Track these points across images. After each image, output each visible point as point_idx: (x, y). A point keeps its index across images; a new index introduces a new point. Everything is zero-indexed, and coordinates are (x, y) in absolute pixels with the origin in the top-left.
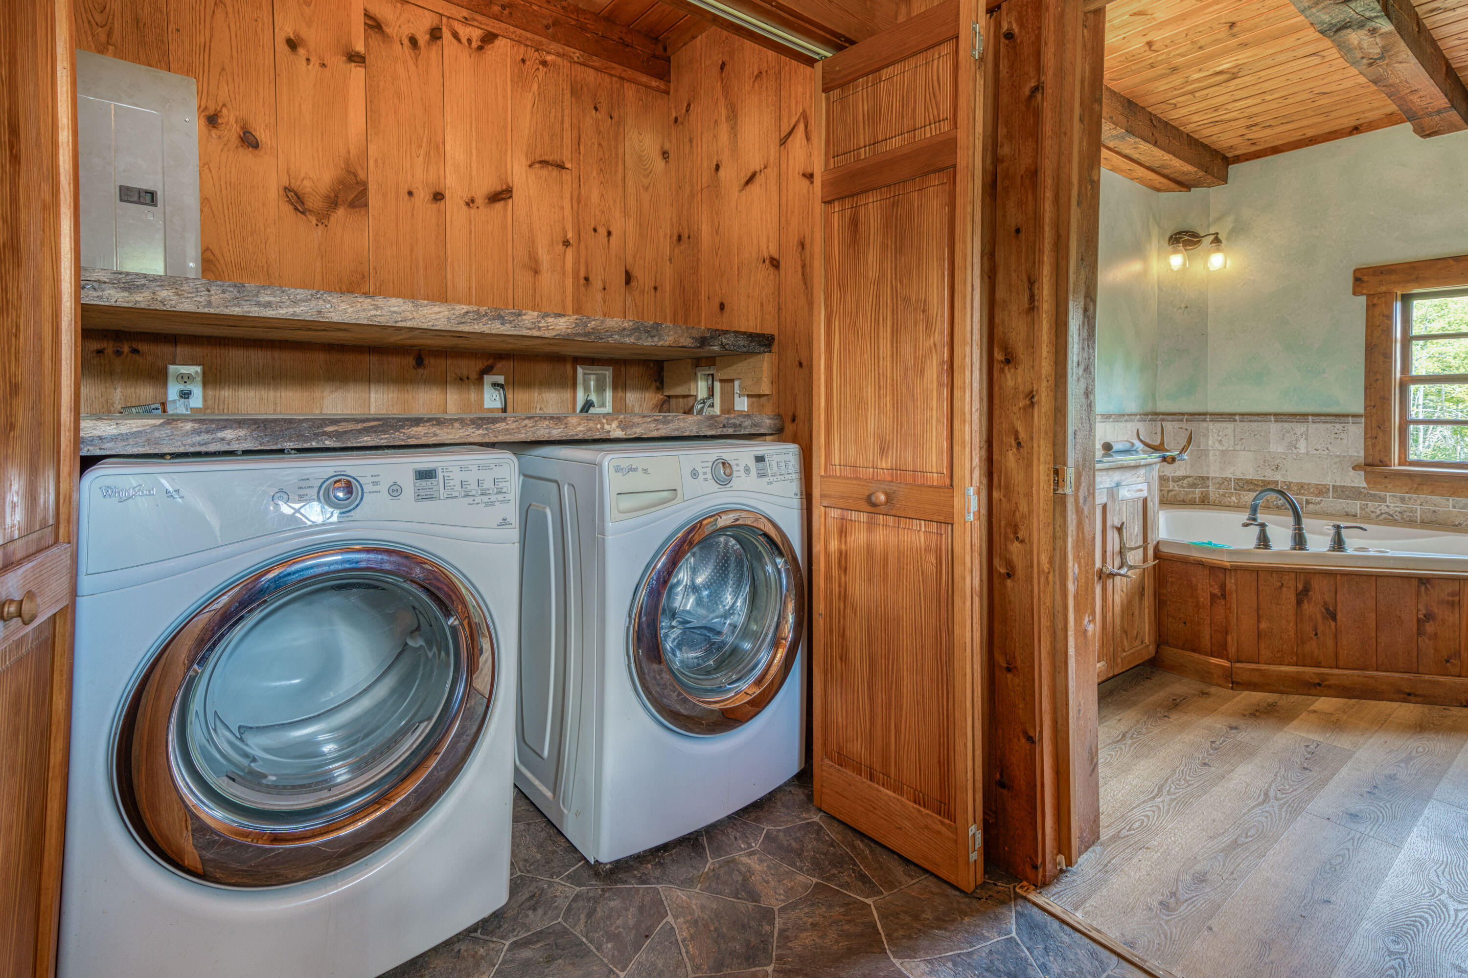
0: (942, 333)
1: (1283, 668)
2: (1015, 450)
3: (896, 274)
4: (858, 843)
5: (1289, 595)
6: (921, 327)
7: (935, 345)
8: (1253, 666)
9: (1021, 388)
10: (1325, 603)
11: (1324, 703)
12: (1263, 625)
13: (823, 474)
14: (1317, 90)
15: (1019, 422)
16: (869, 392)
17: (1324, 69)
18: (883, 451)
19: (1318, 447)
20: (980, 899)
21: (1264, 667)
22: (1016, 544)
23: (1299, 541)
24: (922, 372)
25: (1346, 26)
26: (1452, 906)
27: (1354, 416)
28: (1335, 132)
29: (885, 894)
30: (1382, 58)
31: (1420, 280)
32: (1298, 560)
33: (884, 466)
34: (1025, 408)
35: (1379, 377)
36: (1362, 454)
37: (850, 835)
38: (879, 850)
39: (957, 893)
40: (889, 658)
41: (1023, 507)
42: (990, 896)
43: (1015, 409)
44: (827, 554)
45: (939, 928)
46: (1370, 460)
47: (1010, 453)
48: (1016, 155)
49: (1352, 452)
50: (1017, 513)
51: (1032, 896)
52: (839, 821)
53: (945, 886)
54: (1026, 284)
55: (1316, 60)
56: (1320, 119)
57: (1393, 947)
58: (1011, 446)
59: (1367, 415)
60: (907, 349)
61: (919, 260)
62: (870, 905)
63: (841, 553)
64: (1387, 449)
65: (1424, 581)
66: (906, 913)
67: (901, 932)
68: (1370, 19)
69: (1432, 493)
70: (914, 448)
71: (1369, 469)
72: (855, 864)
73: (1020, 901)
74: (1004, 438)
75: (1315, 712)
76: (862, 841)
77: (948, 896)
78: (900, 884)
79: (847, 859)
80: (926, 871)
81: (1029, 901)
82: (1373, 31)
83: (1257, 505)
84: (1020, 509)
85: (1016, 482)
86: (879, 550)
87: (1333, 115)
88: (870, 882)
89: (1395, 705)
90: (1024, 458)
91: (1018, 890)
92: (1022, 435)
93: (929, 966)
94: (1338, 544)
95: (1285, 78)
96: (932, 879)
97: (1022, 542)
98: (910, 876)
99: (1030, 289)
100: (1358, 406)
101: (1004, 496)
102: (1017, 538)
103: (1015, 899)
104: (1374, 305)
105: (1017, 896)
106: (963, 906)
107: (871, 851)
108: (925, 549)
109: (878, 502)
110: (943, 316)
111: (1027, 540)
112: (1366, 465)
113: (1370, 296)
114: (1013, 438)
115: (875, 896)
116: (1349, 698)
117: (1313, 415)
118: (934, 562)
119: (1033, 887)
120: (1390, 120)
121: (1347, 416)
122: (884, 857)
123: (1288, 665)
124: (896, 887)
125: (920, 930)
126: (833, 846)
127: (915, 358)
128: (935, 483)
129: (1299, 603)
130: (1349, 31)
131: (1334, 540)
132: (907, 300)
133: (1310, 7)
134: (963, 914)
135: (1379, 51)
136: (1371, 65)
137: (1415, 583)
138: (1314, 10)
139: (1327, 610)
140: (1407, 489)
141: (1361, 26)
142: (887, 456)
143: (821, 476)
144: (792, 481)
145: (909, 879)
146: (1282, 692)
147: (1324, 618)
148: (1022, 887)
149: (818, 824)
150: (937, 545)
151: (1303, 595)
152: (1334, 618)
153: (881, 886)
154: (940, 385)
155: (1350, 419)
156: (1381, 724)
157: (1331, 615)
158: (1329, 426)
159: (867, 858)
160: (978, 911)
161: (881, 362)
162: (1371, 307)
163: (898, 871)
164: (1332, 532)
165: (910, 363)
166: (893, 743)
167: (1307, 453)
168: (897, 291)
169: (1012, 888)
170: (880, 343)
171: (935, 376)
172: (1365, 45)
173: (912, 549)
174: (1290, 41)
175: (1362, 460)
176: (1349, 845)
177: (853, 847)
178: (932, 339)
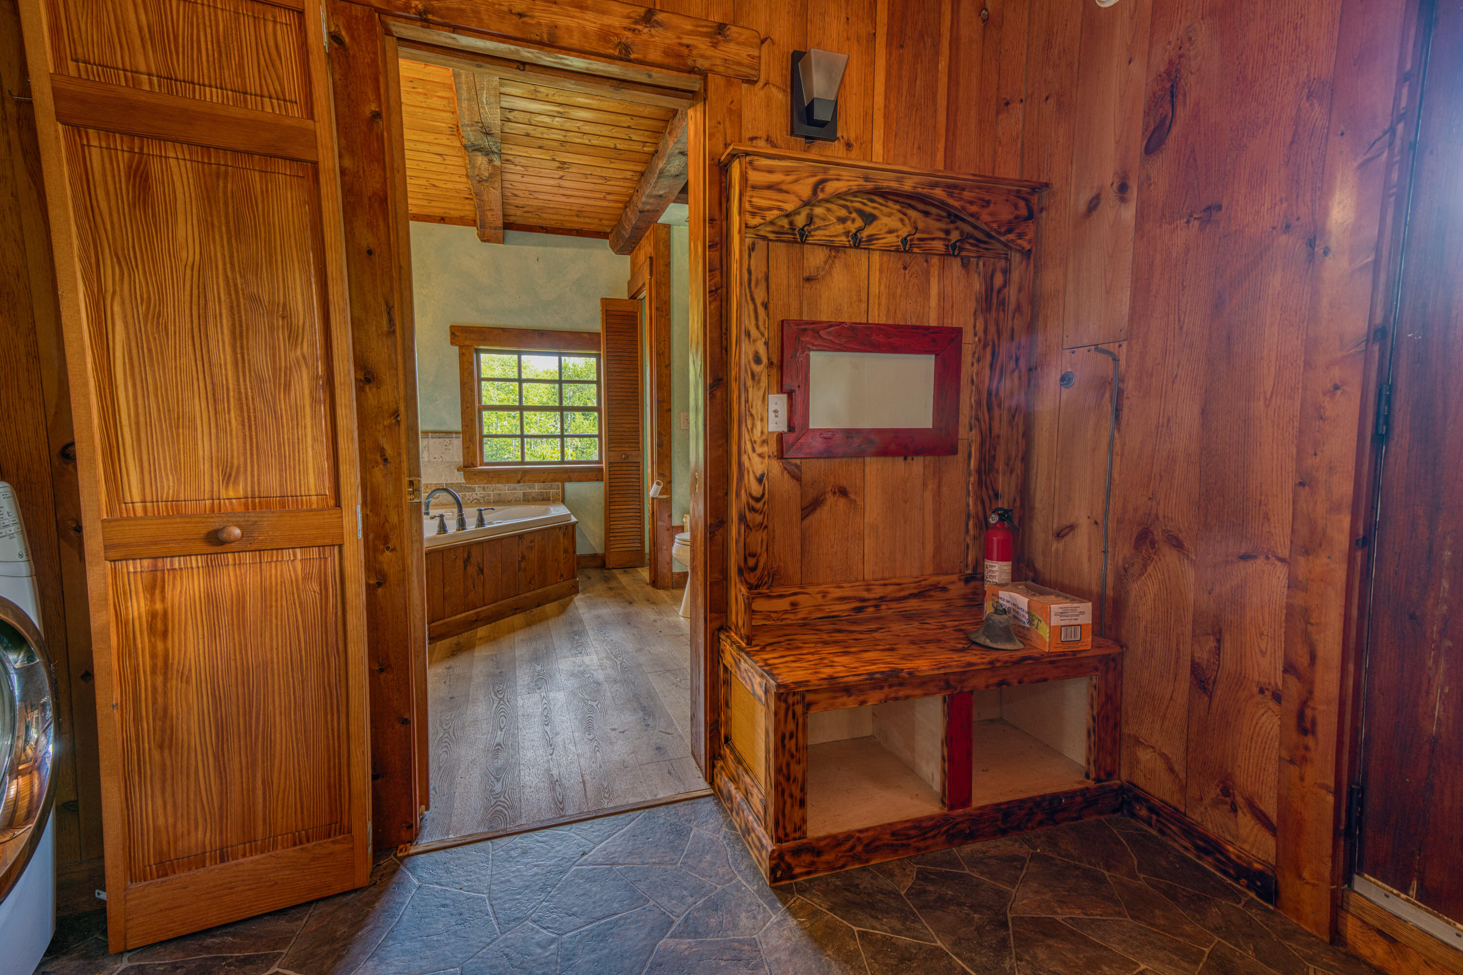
0: (313, 345)
1: (458, 617)
2: (381, 466)
3: (232, 265)
4: (209, 941)
5: (460, 563)
6: (281, 336)
7: (304, 357)
8: (441, 622)
9: (385, 407)
10: (478, 564)
11: (482, 631)
12: (447, 590)
13: (105, 517)
14: (432, 182)
15: (385, 440)
16: (197, 407)
17: (441, 169)
18: (229, 477)
19: (436, 456)
20: (375, 884)
21: (447, 620)
22: (387, 552)
23: (462, 524)
24: (287, 386)
25: (480, 149)
26: (594, 704)
27: (457, 433)
28: (429, 216)
29: (285, 951)
30: (486, 181)
31: (485, 341)
32: (463, 538)
33: (231, 494)
34: (390, 427)
35: (469, 405)
36: (461, 460)
37: (193, 944)
38: (241, 928)
39: (353, 895)
40: (250, 712)
41: (394, 518)
42: (382, 875)
43: (380, 427)
44: (122, 622)
45: (358, 931)
46: (466, 464)
47: (376, 469)
48: (361, 172)
49: (456, 459)
50: (387, 525)
51: (413, 850)
52: (161, 943)
53: (337, 900)
54: (384, 308)
55: (438, 159)
56: (425, 203)
57: (591, 737)
58: (377, 463)
59: (464, 432)
60: (260, 358)
61: (271, 257)
62: (277, 972)
63: (153, 615)
64: (475, 455)
65: (520, 536)
66: (319, 946)
67: (329, 962)
68: (493, 152)
69: (498, 482)
70: (281, 470)
71: (467, 469)
72: (225, 959)
73: (406, 860)
74: (368, 455)
75: (481, 638)
76: (213, 936)
77: (347, 904)
78: (293, 932)
79: (210, 963)
80: (309, 903)
81: (413, 855)
82: (491, 161)
83: (429, 502)
84: (390, 520)
85: (384, 496)
86: (228, 596)
87: (433, 204)
88: (258, 956)
89: (511, 618)
90: (391, 474)
91: (399, 855)
92: (389, 452)
93: (376, 958)
94: (481, 522)
95: (416, 163)
96: (321, 904)
97: (393, 550)
98: (297, 919)
99: (389, 313)
100: (457, 426)
101: (371, 511)
102: (388, 548)
103: (401, 862)
104: (463, 354)
105: (402, 860)
106: (366, 900)
107: (234, 936)
108: (303, 579)
109: (232, 538)
110: (312, 325)
111: (398, 548)
112: (465, 467)
113: (461, 347)
114: (378, 455)
115: (275, 962)
116: (490, 623)
117: (433, 432)
118: (317, 589)
119: (408, 845)
120: (462, 221)
121: (451, 433)
122: (255, 928)
123: (461, 613)
124: (291, 938)
125: (345, 945)
126: (178, 968)
127: (274, 369)
128: (314, 506)
129: (465, 567)
130: (480, 154)
131: (478, 520)
132: (255, 299)
133: (468, 126)
134: (371, 904)
135: (487, 175)
136: (479, 182)
137: (517, 538)
138: (469, 129)
139: (479, 568)
140: (485, 481)
141: (487, 155)
142: (236, 483)
143: (103, 521)
144: (11, 537)
145: (299, 923)
146: (457, 635)
147: (478, 574)
148: (401, 851)
149: (132, 968)
150: (320, 571)
151: (467, 561)
152: (482, 573)
153: (274, 949)
154: (314, 401)
155: (454, 435)
156: (512, 630)
157: (481, 571)
158: (441, 440)
159: (233, 943)
160: (381, 892)
161: (216, 370)
162: (462, 355)
163: (282, 925)
164: (477, 513)
165: (267, 374)
166: (261, 800)
167: (429, 461)
168: (236, 285)
169: (393, 858)
170: (211, 346)
171: (307, 392)
172: (483, 166)
173: (283, 582)
174: (430, 137)
175: (462, 464)
176: (545, 701)
177: (208, 949)
178: (299, 352)
